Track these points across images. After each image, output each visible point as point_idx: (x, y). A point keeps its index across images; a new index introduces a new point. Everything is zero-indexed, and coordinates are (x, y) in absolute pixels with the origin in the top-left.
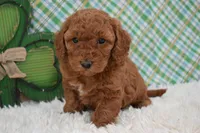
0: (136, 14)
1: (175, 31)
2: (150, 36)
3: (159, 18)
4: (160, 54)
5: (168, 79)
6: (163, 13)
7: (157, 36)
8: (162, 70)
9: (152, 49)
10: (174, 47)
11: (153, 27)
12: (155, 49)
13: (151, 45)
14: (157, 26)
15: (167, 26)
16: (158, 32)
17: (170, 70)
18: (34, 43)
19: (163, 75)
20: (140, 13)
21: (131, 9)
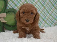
0: (40, 4)
1: (52, 10)
2: (44, 11)
3: (47, 6)
4: (47, 17)
5: (49, 25)
6: (48, 4)
7: (46, 12)
8: (47, 22)
9: (44, 16)
10: (51, 15)
11: (45, 9)
12: (46, 15)
13: (44, 14)
14: (46, 8)
15: (49, 9)
16: (46, 10)
17: (49, 22)
18: (9, 12)
19: (47, 24)
20: (41, 4)
21: (39, 3)
